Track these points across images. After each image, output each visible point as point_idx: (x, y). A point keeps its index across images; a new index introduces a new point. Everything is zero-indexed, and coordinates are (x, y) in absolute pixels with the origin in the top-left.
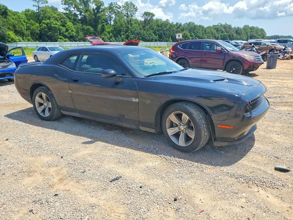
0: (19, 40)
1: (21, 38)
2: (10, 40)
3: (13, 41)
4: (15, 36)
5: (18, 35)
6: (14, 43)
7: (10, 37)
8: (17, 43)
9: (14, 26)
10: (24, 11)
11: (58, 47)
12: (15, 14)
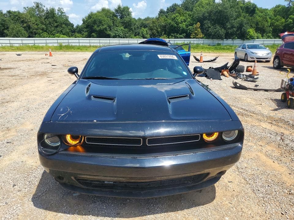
0: (257, 37)
1: (260, 35)
2: (249, 37)
3: (251, 38)
4: (255, 33)
5: (258, 33)
6: (251, 40)
7: (250, 34)
8: (254, 40)
9: (257, 24)
10: (274, 7)
11: (259, 45)
12: (263, 11)
